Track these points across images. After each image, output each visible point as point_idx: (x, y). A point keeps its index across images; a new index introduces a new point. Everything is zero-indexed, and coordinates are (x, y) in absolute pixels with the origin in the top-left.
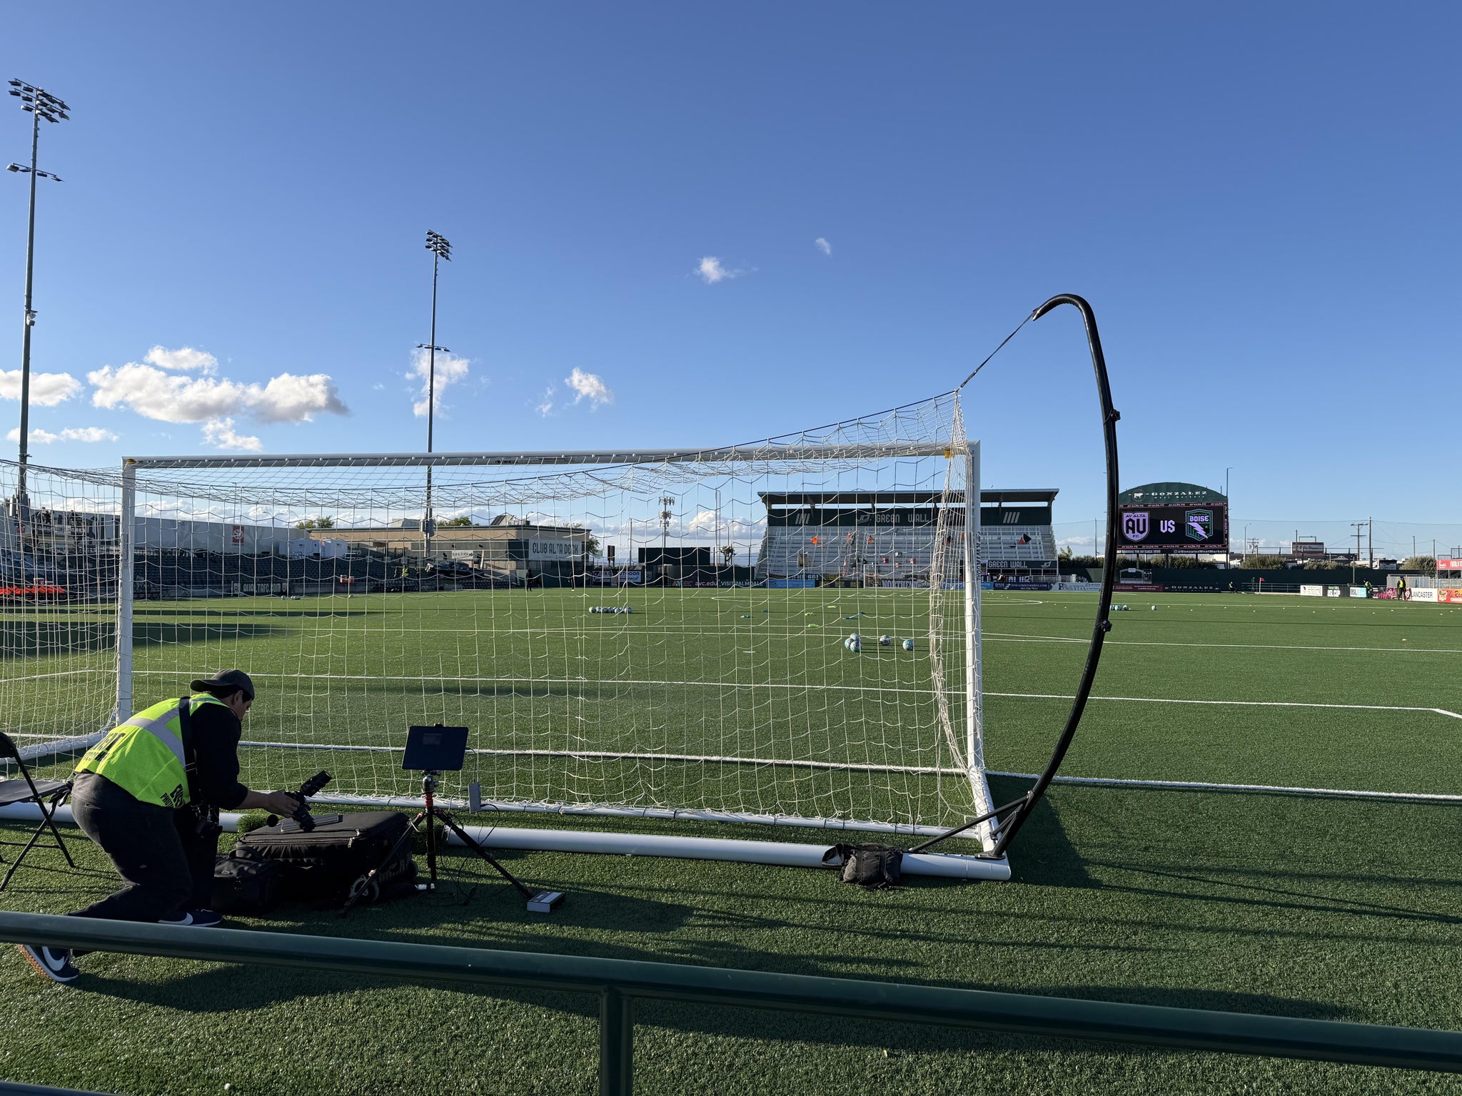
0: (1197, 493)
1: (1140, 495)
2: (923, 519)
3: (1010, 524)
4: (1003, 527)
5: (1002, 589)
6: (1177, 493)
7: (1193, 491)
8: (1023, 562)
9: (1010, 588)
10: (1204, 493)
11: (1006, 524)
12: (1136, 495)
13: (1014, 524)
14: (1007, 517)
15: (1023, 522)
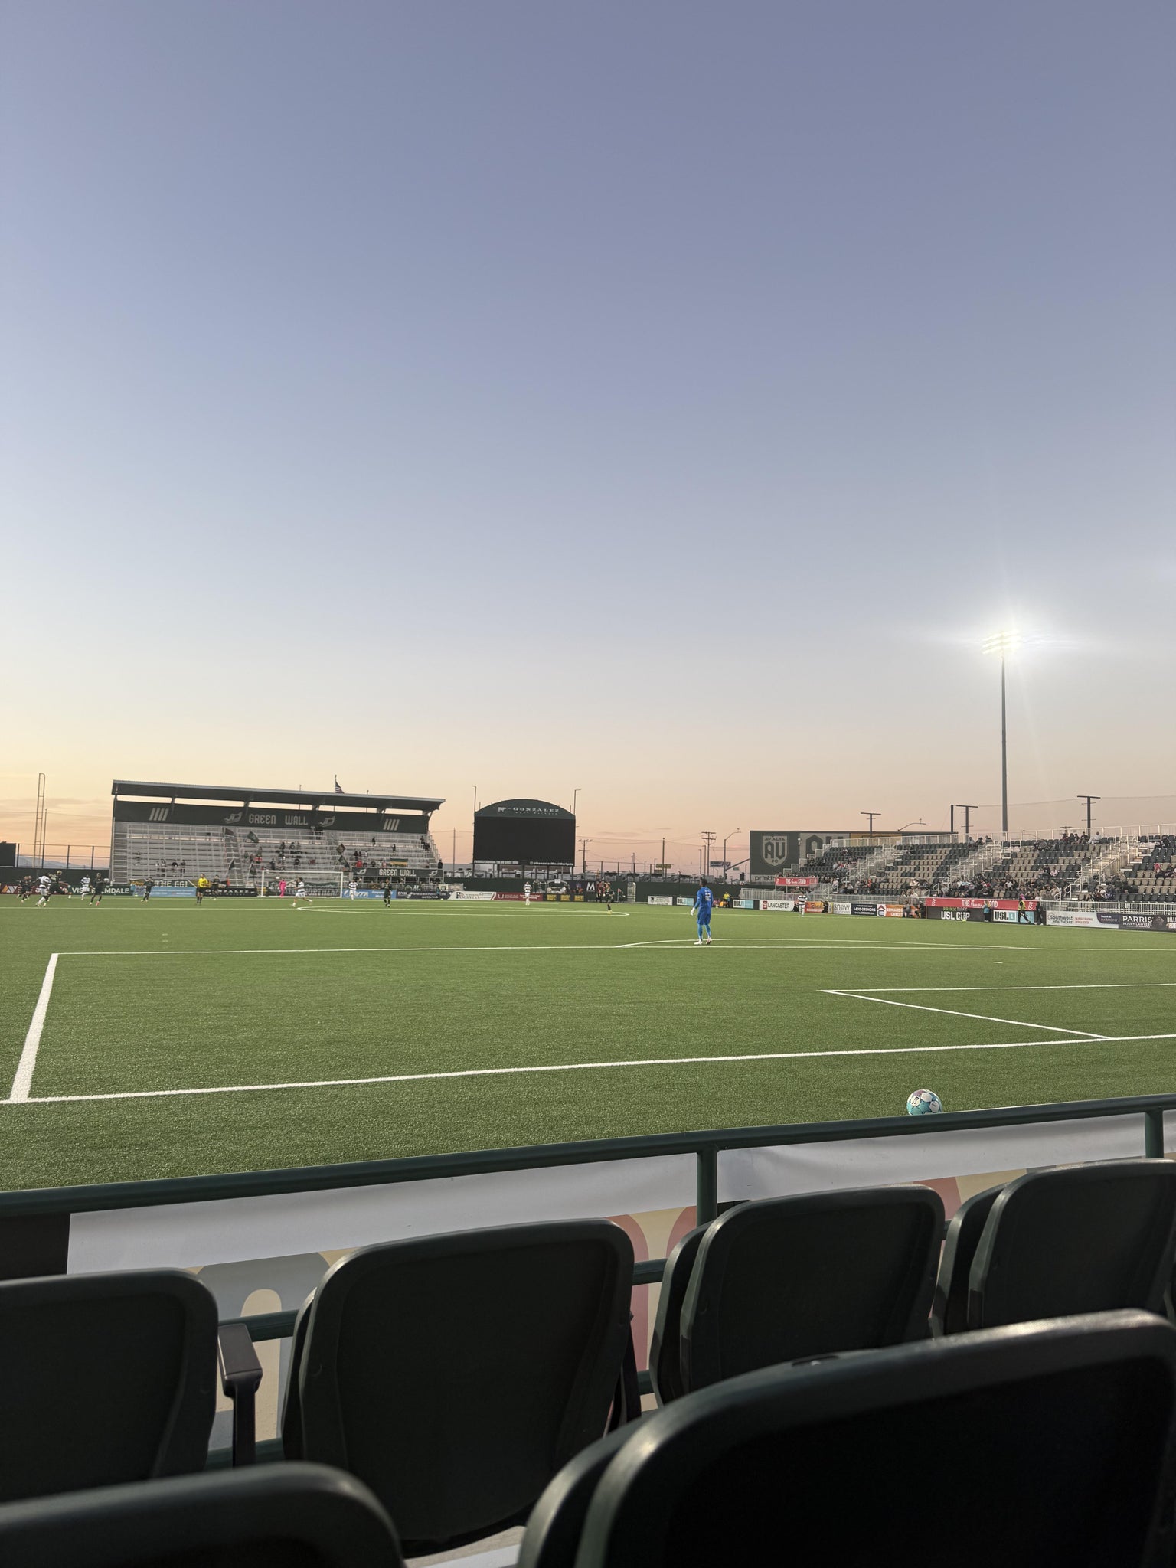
0: (551, 810)
1: (503, 809)
4: (384, 834)
5: (404, 897)
6: (534, 810)
7: (548, 809)
8: (412, 870)
9: (412, 897)
10: (557, 811)
12: (500, 809)
15: (401, 830)
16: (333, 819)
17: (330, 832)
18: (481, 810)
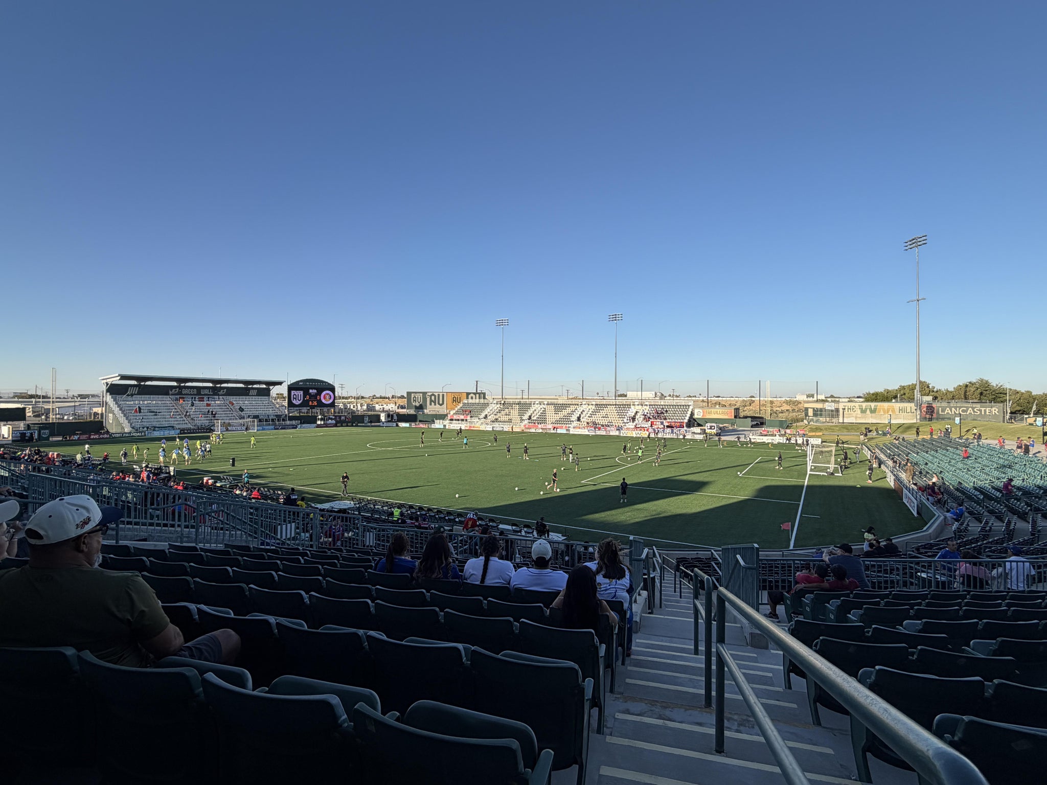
1: (302, 383)
2: (209, 392)
3: (252, 396)
4: (249, 397)
10: (327, 384)
11: (251, 396)
12: (300, 383)
13: (254, 396)
14: (251, 392)
15: (258, 395)
16: (225, 390)
17: (224, 397)
18: (291, 384)
